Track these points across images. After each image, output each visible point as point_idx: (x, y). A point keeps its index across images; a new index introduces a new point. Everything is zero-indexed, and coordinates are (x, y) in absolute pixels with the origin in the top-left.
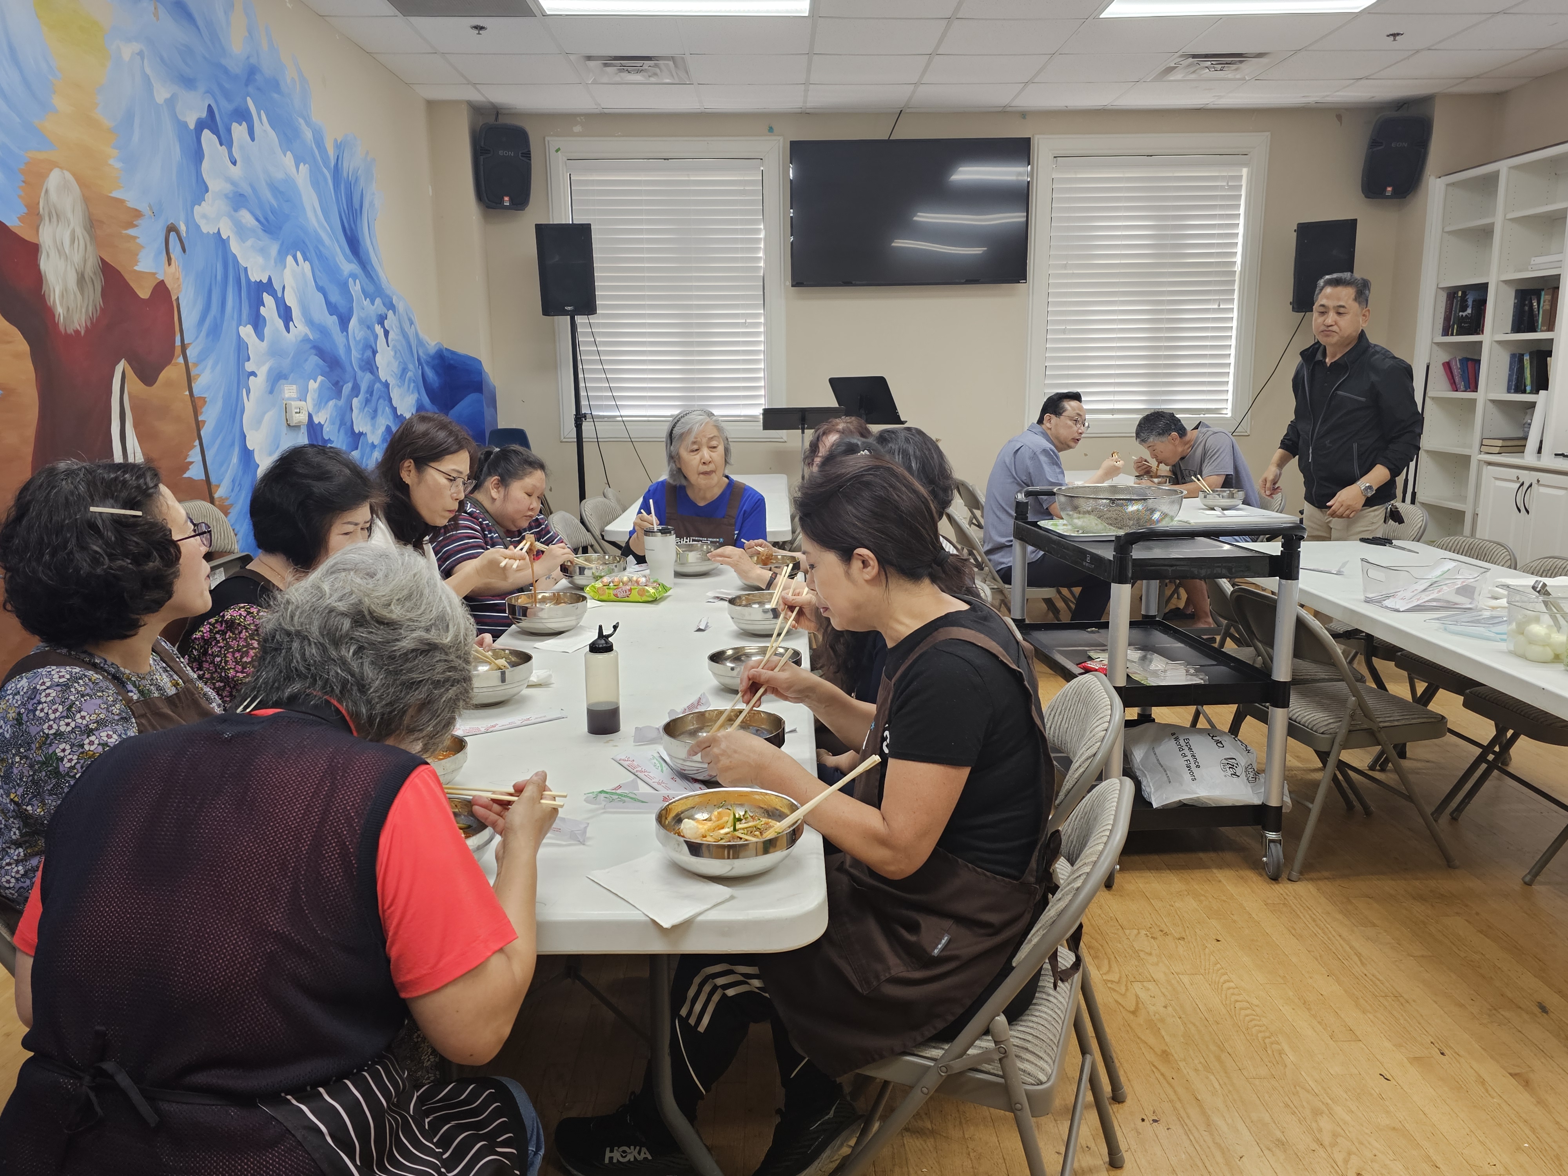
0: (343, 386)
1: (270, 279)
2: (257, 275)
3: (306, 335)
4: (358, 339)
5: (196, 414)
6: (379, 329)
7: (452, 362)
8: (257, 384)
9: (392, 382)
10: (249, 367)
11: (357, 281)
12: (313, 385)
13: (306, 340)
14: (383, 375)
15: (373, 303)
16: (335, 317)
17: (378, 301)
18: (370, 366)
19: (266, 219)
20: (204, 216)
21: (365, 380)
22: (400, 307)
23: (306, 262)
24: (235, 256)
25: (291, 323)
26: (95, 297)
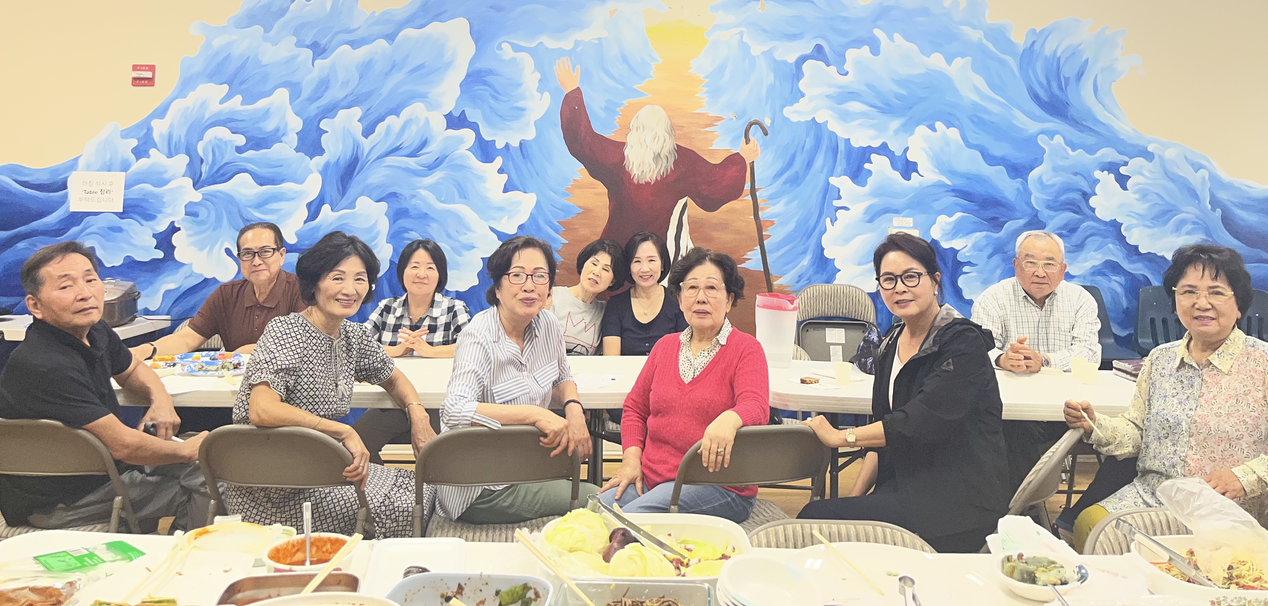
1: (885, 144)
2: (865, 143)
3: (940, 181)
4: (1049, 183)
5: (761, 230)
8: (849, 215)
9: (1130, 222)
10: (839, 203)
11: (1057, 135)
12: (947, 218)
13: (939, 185)
14: (1106, 215)
15: (1092, 153)
17: (1107, 151)
18: (1074, 206)
19: (888, 105)
20: (795, 112)
23: (951, 128)
24: (834, 133)
25: (914, 173)
26: (666, 165)
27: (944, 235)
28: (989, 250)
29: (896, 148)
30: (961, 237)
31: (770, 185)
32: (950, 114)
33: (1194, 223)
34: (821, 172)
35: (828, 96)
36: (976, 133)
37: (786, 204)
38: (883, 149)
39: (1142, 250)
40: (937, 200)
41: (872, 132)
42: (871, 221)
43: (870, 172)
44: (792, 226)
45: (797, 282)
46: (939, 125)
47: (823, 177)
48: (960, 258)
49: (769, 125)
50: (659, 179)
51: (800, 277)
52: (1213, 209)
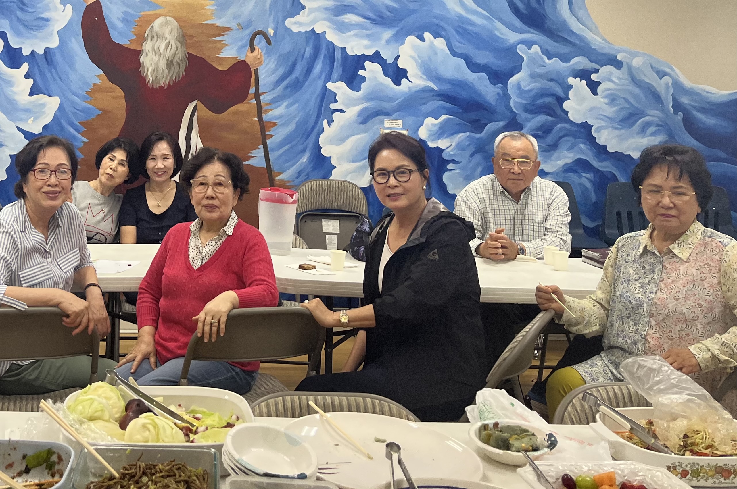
5: (263, 131)
26: (179, 71)
27: (430, 136)
28: (472, 149)
29: (388, 56)
30: (446, 137)
31: (273, 90)
32: (437, 25)
33: (658, 125)
34: (320, 78)
35: (327, 9)
36: (462, 43)
37: (287, 107)
38: (376, 58)
39: (611, 150)
40: (424, 104)
41: (366, 42)
42: (363, 122)
43: (363, 79)
44: (292, 127)
45: (297, 178)
46: (427, 35)
47: (320, 82)
48: (445, 156)
49: (272, 35)
50: (171, 84)
51: (299, 173)
52: (676, 113)
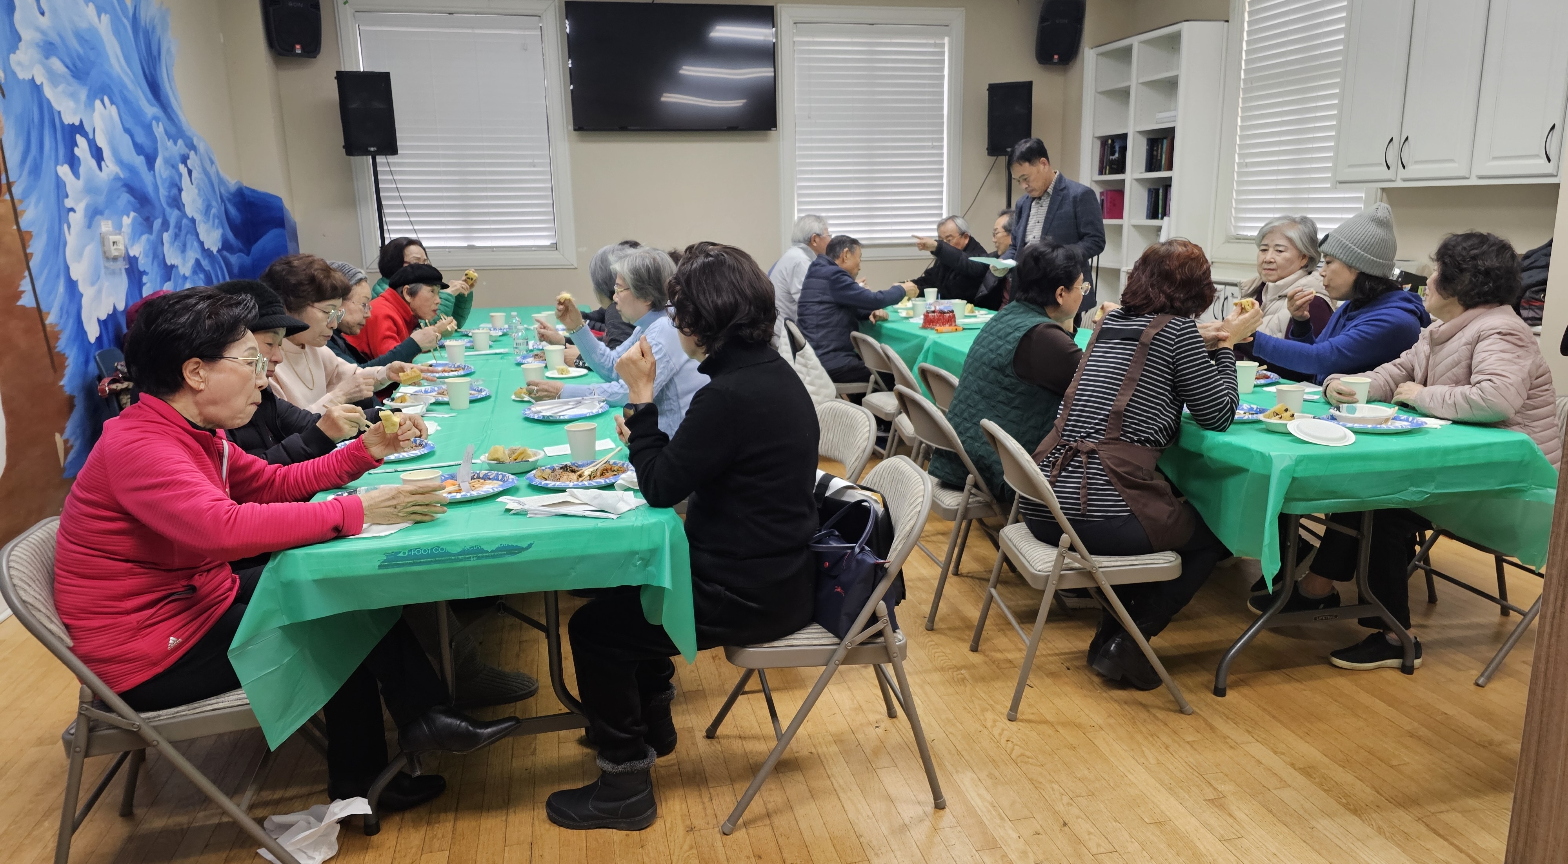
0: (153, 222)
1: (81, 122)
2: (70, 118)
3: (117, 173)
4: (164, 177)
5: (24, 247)
6: (182, 168)
7: (252, 199)
8: (77, 219)
9: (198, 218)
10: (68, 203)
11: (160, 124)
12: (127, 221)
13: (117, 178)
14: (190, 211)
15: (175, 143)
16: (142, 158)
17: (180, 142)
18: (176, 203)
19: (75, 66)
20: (19, 64)
21: (173, 216)
22: (201, 147)
23: (114, 106)
24: (49, 101)
25: (103, 163)
